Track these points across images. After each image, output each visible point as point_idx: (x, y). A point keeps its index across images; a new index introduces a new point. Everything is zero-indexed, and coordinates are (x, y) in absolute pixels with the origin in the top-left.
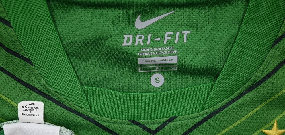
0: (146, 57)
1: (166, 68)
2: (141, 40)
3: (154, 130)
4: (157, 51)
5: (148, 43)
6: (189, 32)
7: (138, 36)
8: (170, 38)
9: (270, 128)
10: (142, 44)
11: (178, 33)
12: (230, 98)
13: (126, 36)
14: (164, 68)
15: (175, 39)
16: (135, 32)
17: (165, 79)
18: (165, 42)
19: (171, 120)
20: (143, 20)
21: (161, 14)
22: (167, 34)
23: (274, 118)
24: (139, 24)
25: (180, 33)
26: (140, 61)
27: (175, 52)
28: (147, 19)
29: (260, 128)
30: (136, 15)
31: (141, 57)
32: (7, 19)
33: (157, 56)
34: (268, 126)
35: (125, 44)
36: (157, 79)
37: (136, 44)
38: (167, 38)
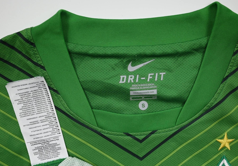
0: (135, 90)
1: (149, 97)
2: (132, 79)
3: (141, 139)
4: (143, 86)
5: (137, 81)
6: (165, 73)
7: (130, 76)
8: (151, 77)
9: (222, 138)
10: (132, 81)
11: (157, 74)
12: (194, 118)
13: (122, 77)
15: (155, 78)
16: (128, 74)
17: (149, 105)
18: (148, 80)
19: (153, 132)
20: (133, 65)
21: (145, 62)
22: (149, 75)
23: (225, 131)
24: (131, 68)
25: (158, 74)
26: (132, 93)
27: (155, 87)
28: (136, 65)
29: (215, 138)
30: (128, 62)
31: (132, 90)
32: (42, 65)
33: (143, 90)
34: (221, 137)
35: (121, 82)
37: (129, 82)
38: (149, 77)
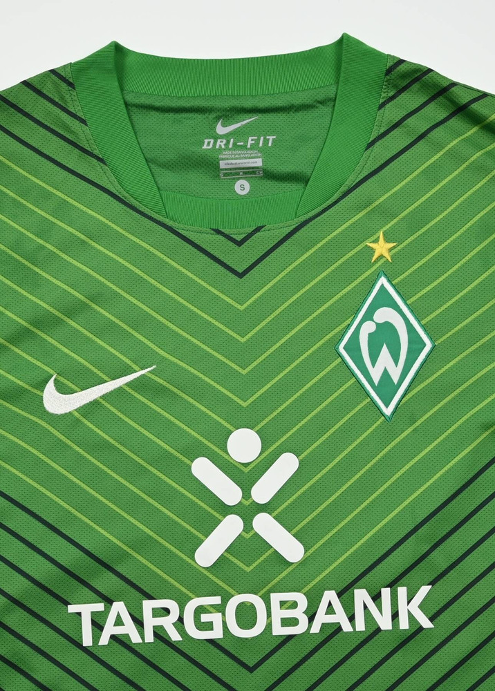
0: (228, 159)
1: (251, 173)
2: (222, 144)
3: (239, 240)
4: (240, 154)
5: (230, 146)
6: (275, 137)
7: (219, 140)
8: (253, 142)
9: (376, 241)
10: (223, 147)
11: (262, 138)
12: (324, 206)
13: (206, 141)
14: (249, 172)
15: (259, 144)
16: (216, 137)
17: (251, 186)
18: (249, 146)
19: (258, 229)
20: (224, 125)
21: (244, 120)
22: (250, 138)
23: (379, 229)
24: (221, 130)
25: (265, 138)
26: (222, 165)
27: (259, 155)
28: (229, 125)
29: (364, 241)
30: (218, 118)
31: (223, 159)
32: (83, 117)
33: (240, 158)
34: (373, 238)
35: (205, 147)
36: (242, 187)
37: (217, 147)
38: (250, 142)
